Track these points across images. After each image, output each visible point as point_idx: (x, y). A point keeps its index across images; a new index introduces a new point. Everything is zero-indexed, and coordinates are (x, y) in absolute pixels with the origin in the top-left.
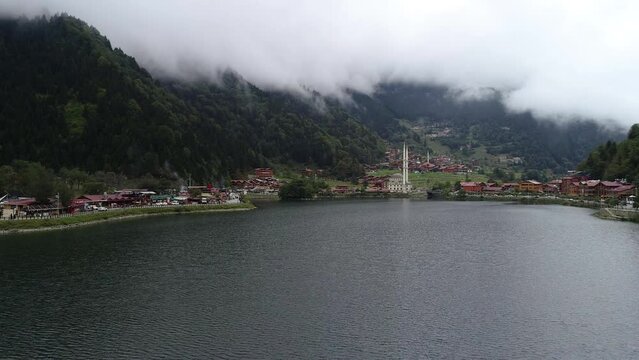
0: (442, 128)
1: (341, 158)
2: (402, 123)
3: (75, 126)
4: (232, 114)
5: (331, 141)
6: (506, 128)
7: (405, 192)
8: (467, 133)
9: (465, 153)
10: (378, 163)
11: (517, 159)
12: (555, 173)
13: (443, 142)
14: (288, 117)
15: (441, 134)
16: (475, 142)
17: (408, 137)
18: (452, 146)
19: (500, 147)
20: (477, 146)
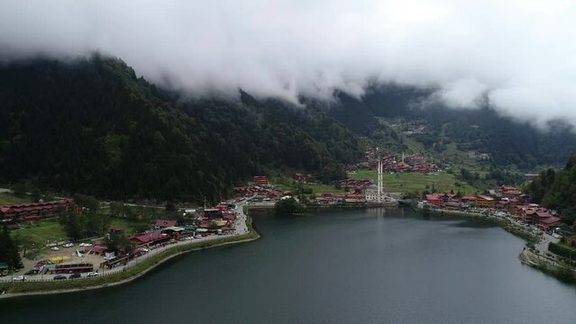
0: (417, 126)
1: (326, 164)
2: (382, 121)
3: (114, 155)
4: (233, 125)
5: (318, 147)
6: (474, 126)
7: (380, 202)
8: (440, 130)
9: (438, 150)
10: (359, 162)
11: (484, 155)
12: (519, 168)
13: (418, 138)
14: (281, 126)
15: (416, 131)
16: (447, 139)
17: (386, 135)
18: (427, 142)
19: (469, 144)
20: (448, 143)
